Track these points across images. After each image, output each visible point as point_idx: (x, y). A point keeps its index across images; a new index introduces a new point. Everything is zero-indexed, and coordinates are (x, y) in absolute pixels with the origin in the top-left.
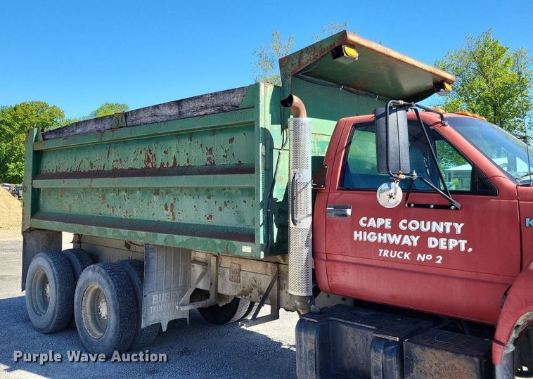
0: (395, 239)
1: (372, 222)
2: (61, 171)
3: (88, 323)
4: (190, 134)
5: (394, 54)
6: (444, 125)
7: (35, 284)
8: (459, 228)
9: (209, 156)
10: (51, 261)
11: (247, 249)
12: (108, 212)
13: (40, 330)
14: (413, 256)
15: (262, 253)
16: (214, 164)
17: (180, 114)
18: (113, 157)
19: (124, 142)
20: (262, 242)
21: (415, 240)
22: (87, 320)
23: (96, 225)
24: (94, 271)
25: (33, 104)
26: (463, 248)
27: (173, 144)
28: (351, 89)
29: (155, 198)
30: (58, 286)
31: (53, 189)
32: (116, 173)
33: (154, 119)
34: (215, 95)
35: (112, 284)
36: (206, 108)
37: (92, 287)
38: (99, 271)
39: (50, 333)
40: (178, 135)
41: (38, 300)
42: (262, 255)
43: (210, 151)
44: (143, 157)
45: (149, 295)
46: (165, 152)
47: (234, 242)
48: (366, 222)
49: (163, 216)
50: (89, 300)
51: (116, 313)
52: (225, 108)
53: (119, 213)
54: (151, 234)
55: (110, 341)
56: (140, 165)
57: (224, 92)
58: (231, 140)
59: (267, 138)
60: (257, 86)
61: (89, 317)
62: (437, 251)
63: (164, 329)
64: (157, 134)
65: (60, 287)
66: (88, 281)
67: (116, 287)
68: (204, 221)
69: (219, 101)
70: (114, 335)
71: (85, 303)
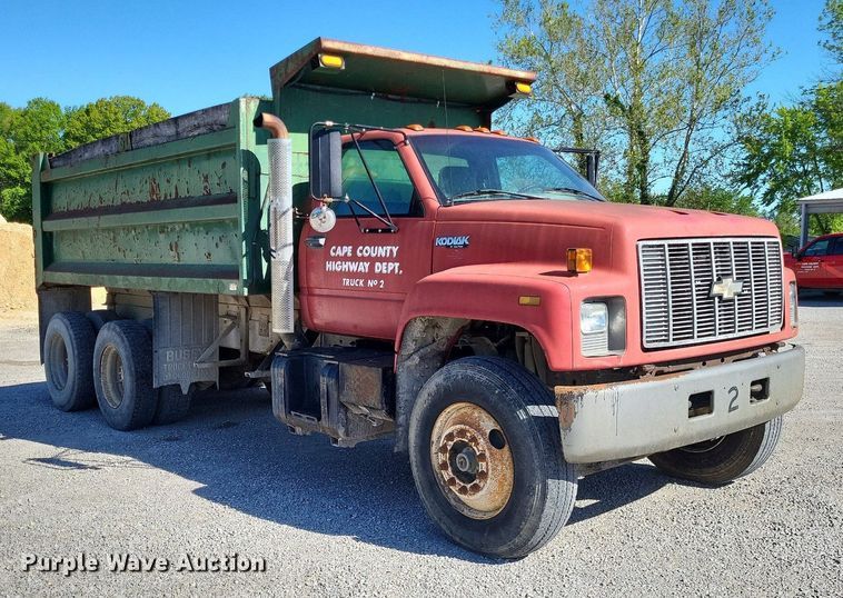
0: (353, 267)
1: (339, 252)
2: (71, 208)
3: (108, 392)
4: (189, 159)
5: (406, 56)
6: (406, 144)
7: (54, 353)
8: (395, 250)
9: (206, 184)
10: (68, 323)
11: (233, 287)
12: (119, 257)
13: (61, 408)
14: (365, 283)
15: (246, 290)
16: (210, 194)
17: (178, 133)
18: (121, 189)
19: (131, 169)
20: (245, 278)
21: (367, 265)
22: (107, 388)
23: (107, 273)
24: (109, 330)
25: (118, 102)
26: (396, 271)
27: (174, 171)
28: (390, 96)
29: (162, 236)
30: (76, 352)
31: (64, 231)
32: (125, 208)
33: (156, 139)
34: (205, 111)
35: (127, 343)
36: (198, 127)
37: (110, 349)
38: (114, 329)
39: (72, 410)
40: (178, 160)
41: (59, 372)
42: (246, 292)
43: (206, 178)
44: (147, 187)
45: (161, 351)
46: (168, 181)
47: (224, 281)
48: (335, 251)
49: (169, 258)
50: (108, 366)
51: (131, 375)
52: (215, 127)
53: (131, 258)
54: (156, 278)
55: (128, 407)
56: (145, 197)
57: (213, 108)
58: (224, 165)
59: (251, 162)
60: (237, 102)
61: (110, 385)
62: (381, 276)
63: (185, 392)
64: (156, 159)
65: (79, 353)
66: (104, 342)
67: (130, 346)
68: (204, 261)
69: (209, 120)
70: (131, 402)
71: (104, 368)
